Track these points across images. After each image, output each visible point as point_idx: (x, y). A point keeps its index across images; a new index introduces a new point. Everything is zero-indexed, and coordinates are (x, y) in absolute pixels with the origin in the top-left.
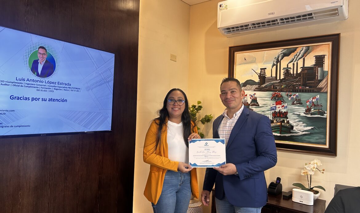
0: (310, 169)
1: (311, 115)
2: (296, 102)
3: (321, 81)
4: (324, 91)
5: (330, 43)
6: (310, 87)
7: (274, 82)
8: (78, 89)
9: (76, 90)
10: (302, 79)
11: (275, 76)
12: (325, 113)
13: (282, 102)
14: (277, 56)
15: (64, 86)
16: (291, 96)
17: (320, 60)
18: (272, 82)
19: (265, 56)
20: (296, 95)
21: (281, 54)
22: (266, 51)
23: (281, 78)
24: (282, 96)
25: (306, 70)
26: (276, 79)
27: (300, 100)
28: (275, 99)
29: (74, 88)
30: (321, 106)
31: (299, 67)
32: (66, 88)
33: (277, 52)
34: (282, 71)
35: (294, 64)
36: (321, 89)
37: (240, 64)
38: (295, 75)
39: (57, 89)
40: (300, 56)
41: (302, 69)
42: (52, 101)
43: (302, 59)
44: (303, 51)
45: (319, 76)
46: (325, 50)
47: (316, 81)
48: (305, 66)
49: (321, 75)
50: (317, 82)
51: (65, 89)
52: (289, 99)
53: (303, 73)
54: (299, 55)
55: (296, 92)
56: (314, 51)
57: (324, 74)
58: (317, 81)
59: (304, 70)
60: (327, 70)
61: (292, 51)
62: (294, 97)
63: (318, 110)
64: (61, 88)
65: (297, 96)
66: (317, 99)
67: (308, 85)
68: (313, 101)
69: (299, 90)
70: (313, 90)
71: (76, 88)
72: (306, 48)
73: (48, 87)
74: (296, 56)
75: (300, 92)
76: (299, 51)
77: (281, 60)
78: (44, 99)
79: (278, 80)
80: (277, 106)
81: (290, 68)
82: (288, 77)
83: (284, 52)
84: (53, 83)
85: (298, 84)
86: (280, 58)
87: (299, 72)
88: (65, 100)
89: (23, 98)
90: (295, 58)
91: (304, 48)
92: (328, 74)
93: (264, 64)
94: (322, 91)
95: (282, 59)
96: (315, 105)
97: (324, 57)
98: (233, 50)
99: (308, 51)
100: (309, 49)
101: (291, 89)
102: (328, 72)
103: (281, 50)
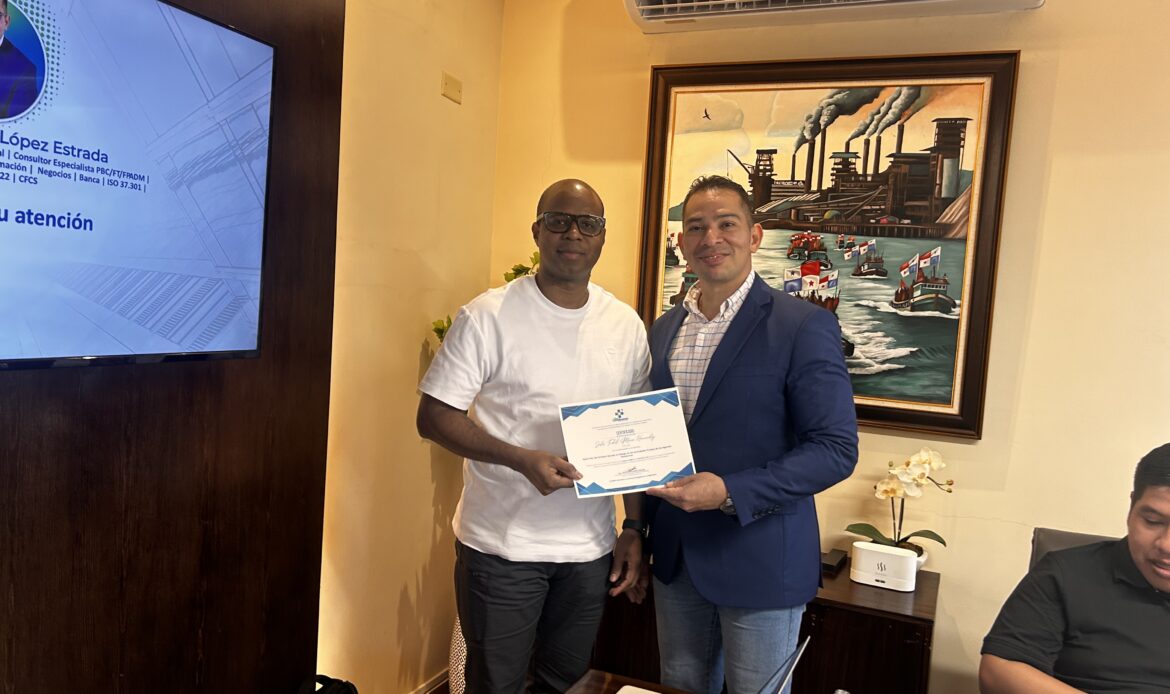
0: (909, 481)
1: (912, 310)
2: (866, 267)
3: (948, 202)
4: (958, 236)
5: (987, 81)
6: (915, 220)
7: (801, 198)
8: (134, 180)
9: (130, 181)
10: (891, 194)
11: (804, 179)
12: (955, 306)
13: (821, 264)
14: (814, 113)
15: (80, 161)
16: (851, 246)
17: (950, 134)
18: (795, 199)
19: (775, 107)
20: (869, 243)
21: (830, 104)
22: (779, 92)
23: (824, 187)
24: (822, 245)
25: (905, 163)
26: (808, 190)
27: (879, 261)
28: (800, 254)
29: (122, 174)
30: (946, 282)
31: (884, 153)
32: (88, 169)
33: (816, 97)
34: (829, 164)
35: (867, 142)
36: (949, 227)
37: (688, 132)
38: (869, 179)
39: (50, 174)
40: (890, 116)
41: (892, 159)
42: (31, 223)
43: (894, 129)
44: (899, 102)
45: (946, 186)
46: (968, 101)
47: (935, 202)
48: (903, 151)
49: (950, 183)
50: (936, 206)
51: (86, 174)
52: (846, 255)
53: (896, 175)
54: (886, 113)
55: (868, 235)
56: (936, 102)
57: (960, 180)
58: (937, 202)
59: (898, 162)
60: (971, 170)
61: (864, 98)
62: (863, 250)
63: (934, 295)
64: (66, 170)
65: (872, 249)
66: (934, 262)
67: (909, 213)
68: (922, 265)
69: (881, 228)
70: (923, 231)
71: (130, 176)
72: (911, 91)
73: (12, 161)
74: (877, 117)
75: (881, 236)
76: (887, 101)
77: (826, 126)
79: (814, 193)
80: (804, 278)
81: (855, 155)
82: (848, 185)
83: (838, 99)
84: (34, 144)
85: (877, 210)
86: (823, 120)
87: (883, 168)
88: (86, 221)
90: (875, 122)
91: (905, 91)
92: (972, 181)
93: (769, 135)
94: (951, 235)
95: (830, 122)
96: (926, 280)
97: (965, 126)
98: (668, 79)
99: (917, 101)
100: (917, 95)
101: (855, 224)
102: (971, 173)
103: (829, 92)
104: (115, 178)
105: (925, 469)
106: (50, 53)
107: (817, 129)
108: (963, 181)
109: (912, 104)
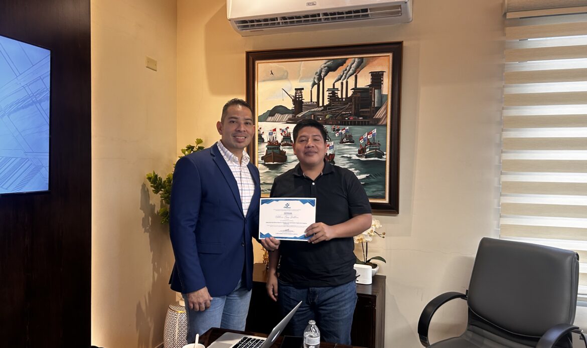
0: (366, 234)
1: (366, 158)
2: (345, 139)
3: (378, 108)
4: (383, 124)
5: (390, 55)
6: (365, 117)
7: (316, 109)
10: (353, 106)
11: (316, 101)
14: (318, 71)
16: (338, 130)
17: (377, 78)
18: (313, 110)
19: (302, 69)
20: (346, 129)
21: (325, 67)
22: (303, 62)
23: (325, 105)
25: (359, 92)
26: (318, 105)
27: (350, 136)
30: (379, 144)
31: (349, 88)
33: (318, 64)
34: (327, 94)
35: (342, 84)
36: (379, 120)
37: (264, 81)
38: (344, 100)
40: (351, 71)
41: (353, 91)
43: (353, 77)
44: (354, 65)
45: (376, 102)
46: (383, 63)
47: (372, 109)
48: (358, 87)
49: (378, 100)
50: (373, 111)
52: (336, 134)
53: (355, 98)
54: (349, 70)
55: (345, 125)
56: (371, 64)
57: (382, 98)
58: (374, 109)
59: (356, 92)
60: (387, 94)
61: (339, 64)
62: (343, 132)
63: (374, 151)
65: (347, 131)
66: (373, 135)
67: (361, 114)
68: (369, 137)
69: (350, 121)
70: (368, 122)
72: (359, 60)
74: (345, 72)
75: (351, 125)
76: (349, 64)
77: (324, 77)
79: (321, 107)
81: (337, 89)
82: (335, 103)
83: (328, 65)
85: (348, 114)
86: (323, 74)
87: (350, 94)
90: (345, 74)
91: (356, 60)
92: (387, 99)
93: (300, 82)
94: (380, 123)
95: (326, 75)
96: (371, 144)
97: (383, 74)
98: (253, 57)
99: (362, 64)
100: (362, 62)
101: (339, 120)
103: (325, 61)
107: (320, 78)
108: (383, 100)
109: (360, 65)
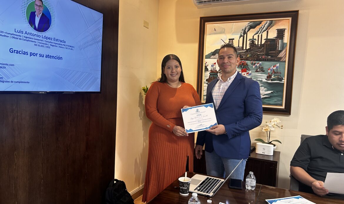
1: (271, 81)
2: (259, 70)
3: (281, 51)
4: (283, 60)
5: (290, 19)
6: (272, 56)
7: (241, 51)
8: (71, 47)
9: (70, 48)
10: (265, 50)
11: (242, 46)
12: (283, 79)
13: (247, 69)
14: (244, 28)
15: (59, 43)
16: (255, 64)
17: (281, 33)
18: (239, 52)
19: (233, 27)
20: (260, 63)
21: (248, 26)
22: (235, 23)
23: (247, 48)
24: (247, 64)
25: (269, 41)
26: (243, 49)
27: (262, 68)
28: (241, 67)
29: (69, 46)
30: (280, 73)
31: (263, 39)
32: (61, 45)
33: (245, 24)
34: (248, 42)
35: (258, 36)
36: (281, 58)
37: (210, 34)
38: (259, 46)
39: (53, 46)
41: (265, 40)
42: (49, 58)
43: (266, 32)
44: (267, 25)
45: (280, 47)
46: (285, 24)
48: (268, 38)
49: (281, 46)
51: (61, 46)
52: (253, 67)
53: (266, 45)
54: (263, 28)
55: (259, 61)
56: (277, 25)
58: (278, 52)
59: (267, 41)
61: (257, 24)
62: (258, 65)
63: (277, 77)
64: (56, 45)
65: (260, 65)
66: (277, 68)
67: (270, 55)
68: (274, 69)
69: (263, 59)
70: (274, 59)
71: (70, 46)
72: (270, 22)
73: (45, 43)
74: (261, 29)
75: (263, 61)
76: (264, 25)
77: (247, 32)
78: (42, 55)
79: (244, 50)
81: (255, 39)
82: (254, 47)
83: (250, 25)
84: (49, 38)
85: (261, 54)
86: (247, 30)
87: (263, 43)
88: (61, 58)
89: (22, 52)
90: (260, 30)
91: (268, 22)
92: (286, 46)
93: (232, 35)
94: (281, 60)
96: (275, 73)
97: (285, 31)
98: (204, 20)
99: (272, 24)
100: (272, 23)
101: (255, 58)
102: (287, 43)
103: (248, 23)
104: (67, 47)
105: (275, 123)
106: (52, 16)
107: (245, 33)
108: (284, 46)
109: (271, 25)
